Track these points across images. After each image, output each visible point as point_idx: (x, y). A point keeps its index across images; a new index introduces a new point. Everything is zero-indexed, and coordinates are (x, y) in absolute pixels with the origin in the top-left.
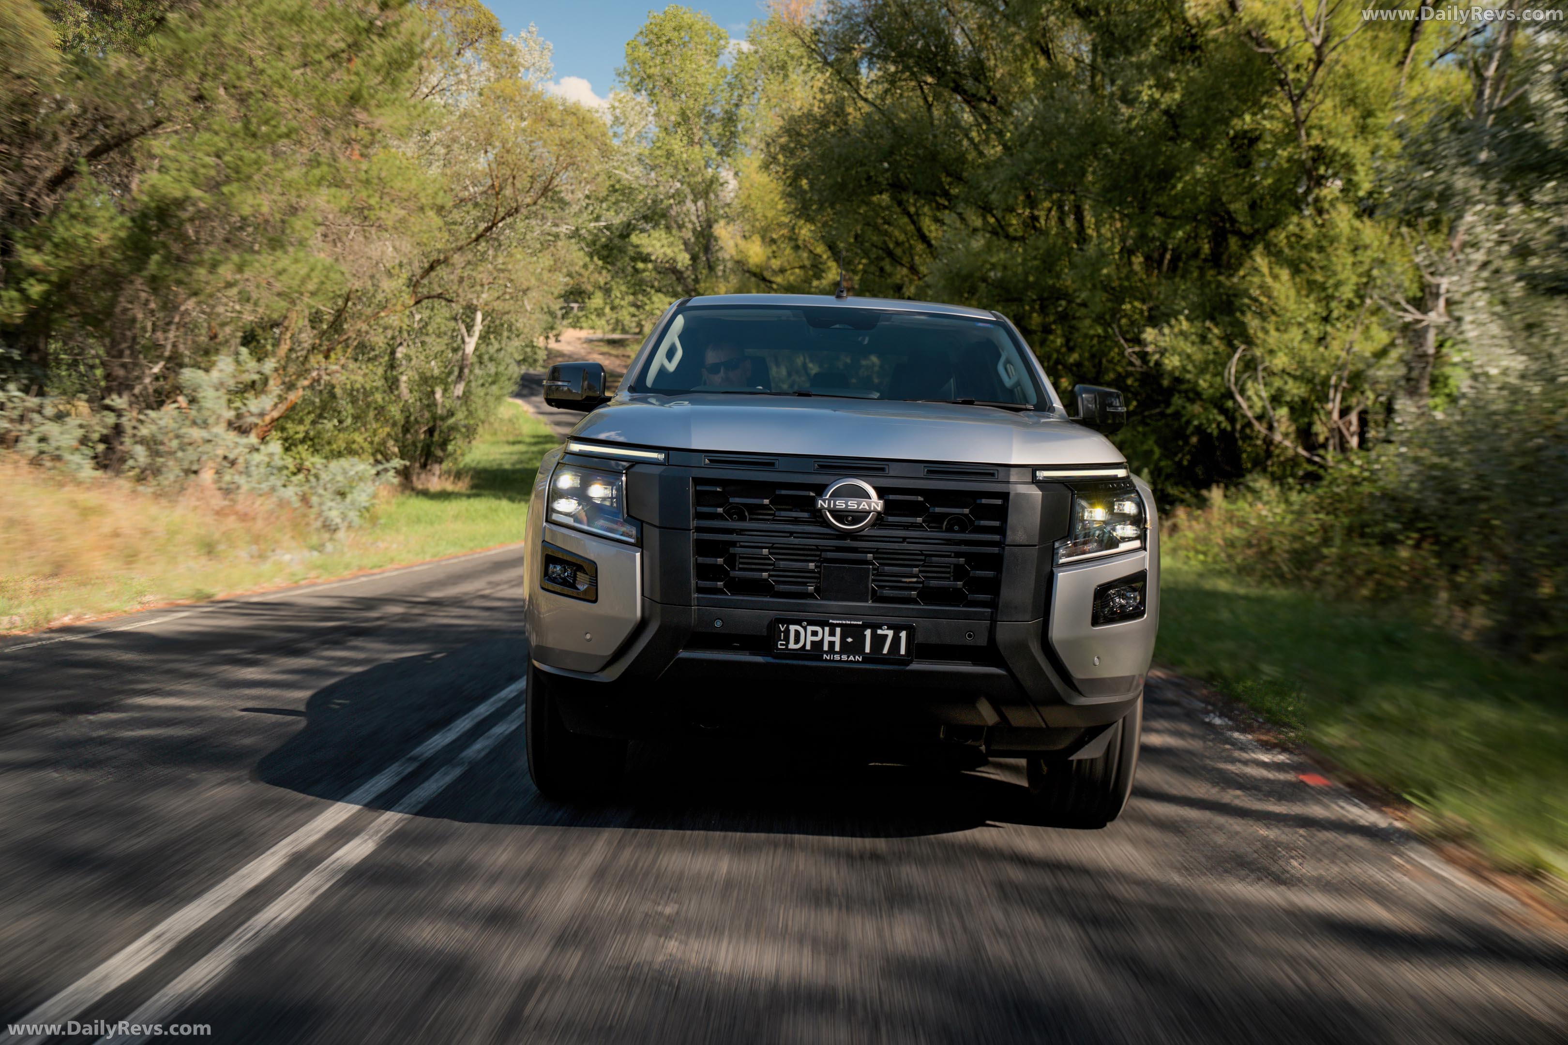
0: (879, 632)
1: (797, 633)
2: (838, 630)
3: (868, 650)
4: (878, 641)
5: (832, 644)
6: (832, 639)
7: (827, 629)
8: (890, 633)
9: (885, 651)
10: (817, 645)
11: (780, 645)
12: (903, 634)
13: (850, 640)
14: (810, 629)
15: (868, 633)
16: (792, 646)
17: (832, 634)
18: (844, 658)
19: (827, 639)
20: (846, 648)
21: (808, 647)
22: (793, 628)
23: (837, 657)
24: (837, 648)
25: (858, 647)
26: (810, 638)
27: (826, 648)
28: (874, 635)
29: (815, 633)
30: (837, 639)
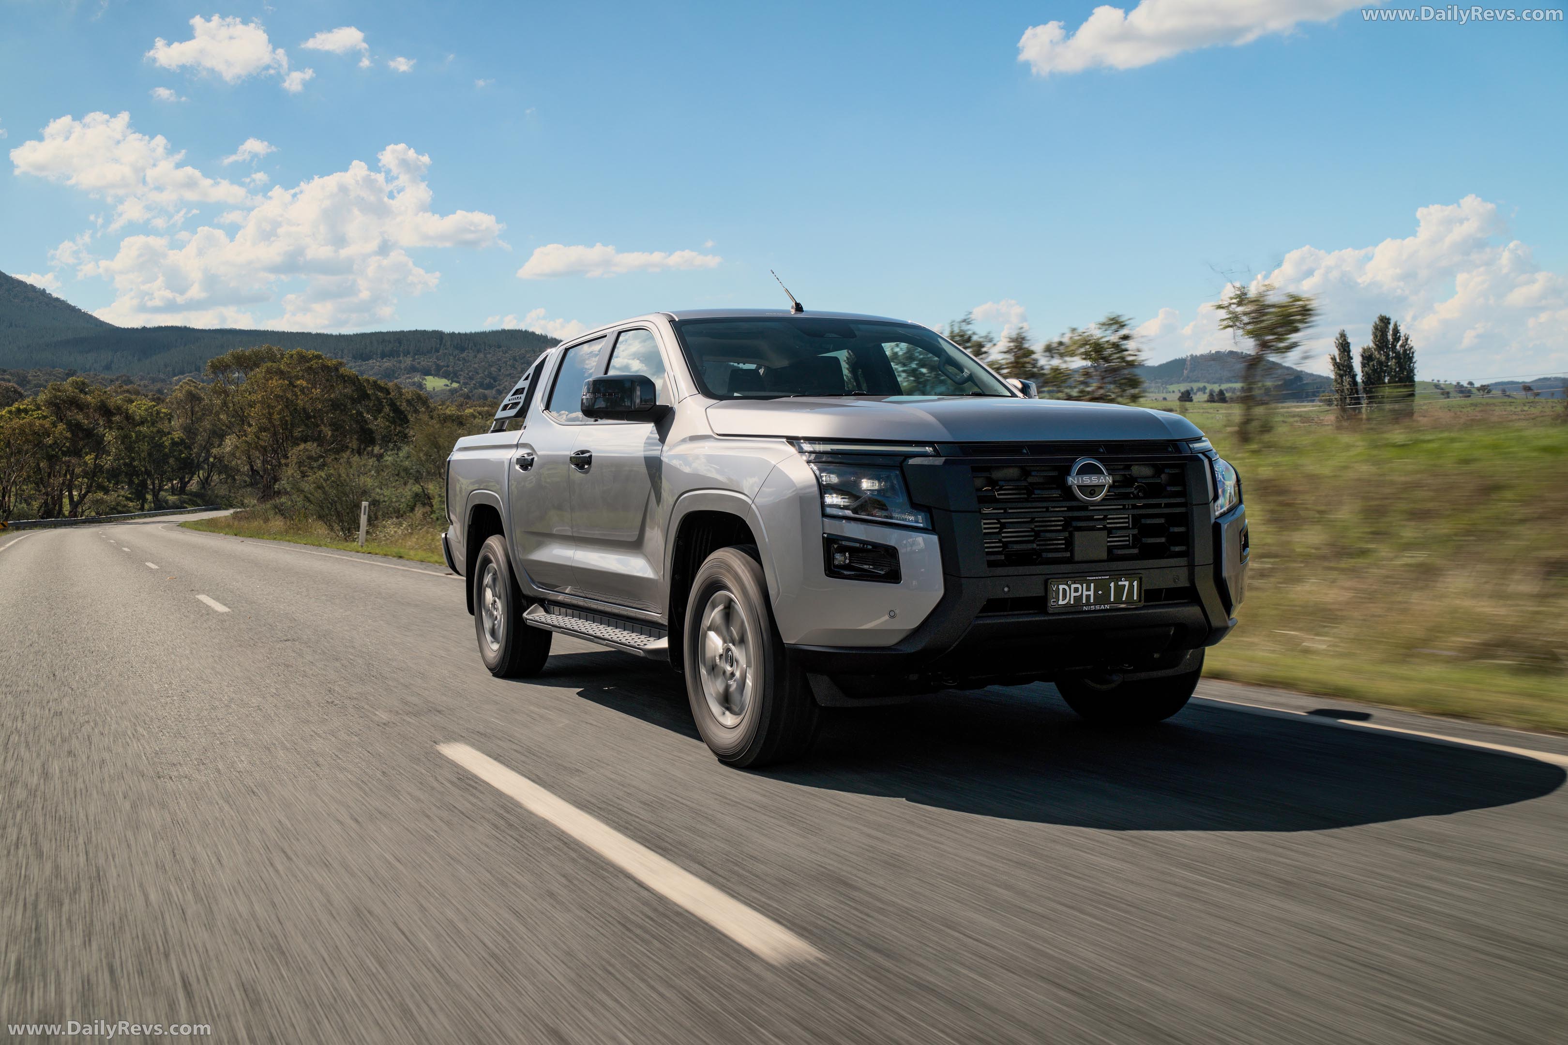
0: (1120, 583)
1: (1064, 590)
2: (1092, 585)
3: (1112, 600)
4: (1119, 590)
5: (1088, 597)
6: (1088, 593)
7: (1085, 585)
8: (1127, 583)
9: (1124, 599)
10: (1078, 599)
11: (1052, 602)
12: (1135, 583)
13: (1100, 592)
14: (1073, 586)
15: (1112, 585)
16: (1061, 602)
17: (1088, 589)
18: (1098, 607)
19: (1085, 593)
20: (1098, 600)
21: (1072, 602)
22: (1061, 587)
23: (1093, 607)
24: (1092, 601)
25: (1105, 598)
26: (1073, 594)
27: (1084, 601)
28: (1116, 586)
29: (1076, 590)
30: (1091, 593)
